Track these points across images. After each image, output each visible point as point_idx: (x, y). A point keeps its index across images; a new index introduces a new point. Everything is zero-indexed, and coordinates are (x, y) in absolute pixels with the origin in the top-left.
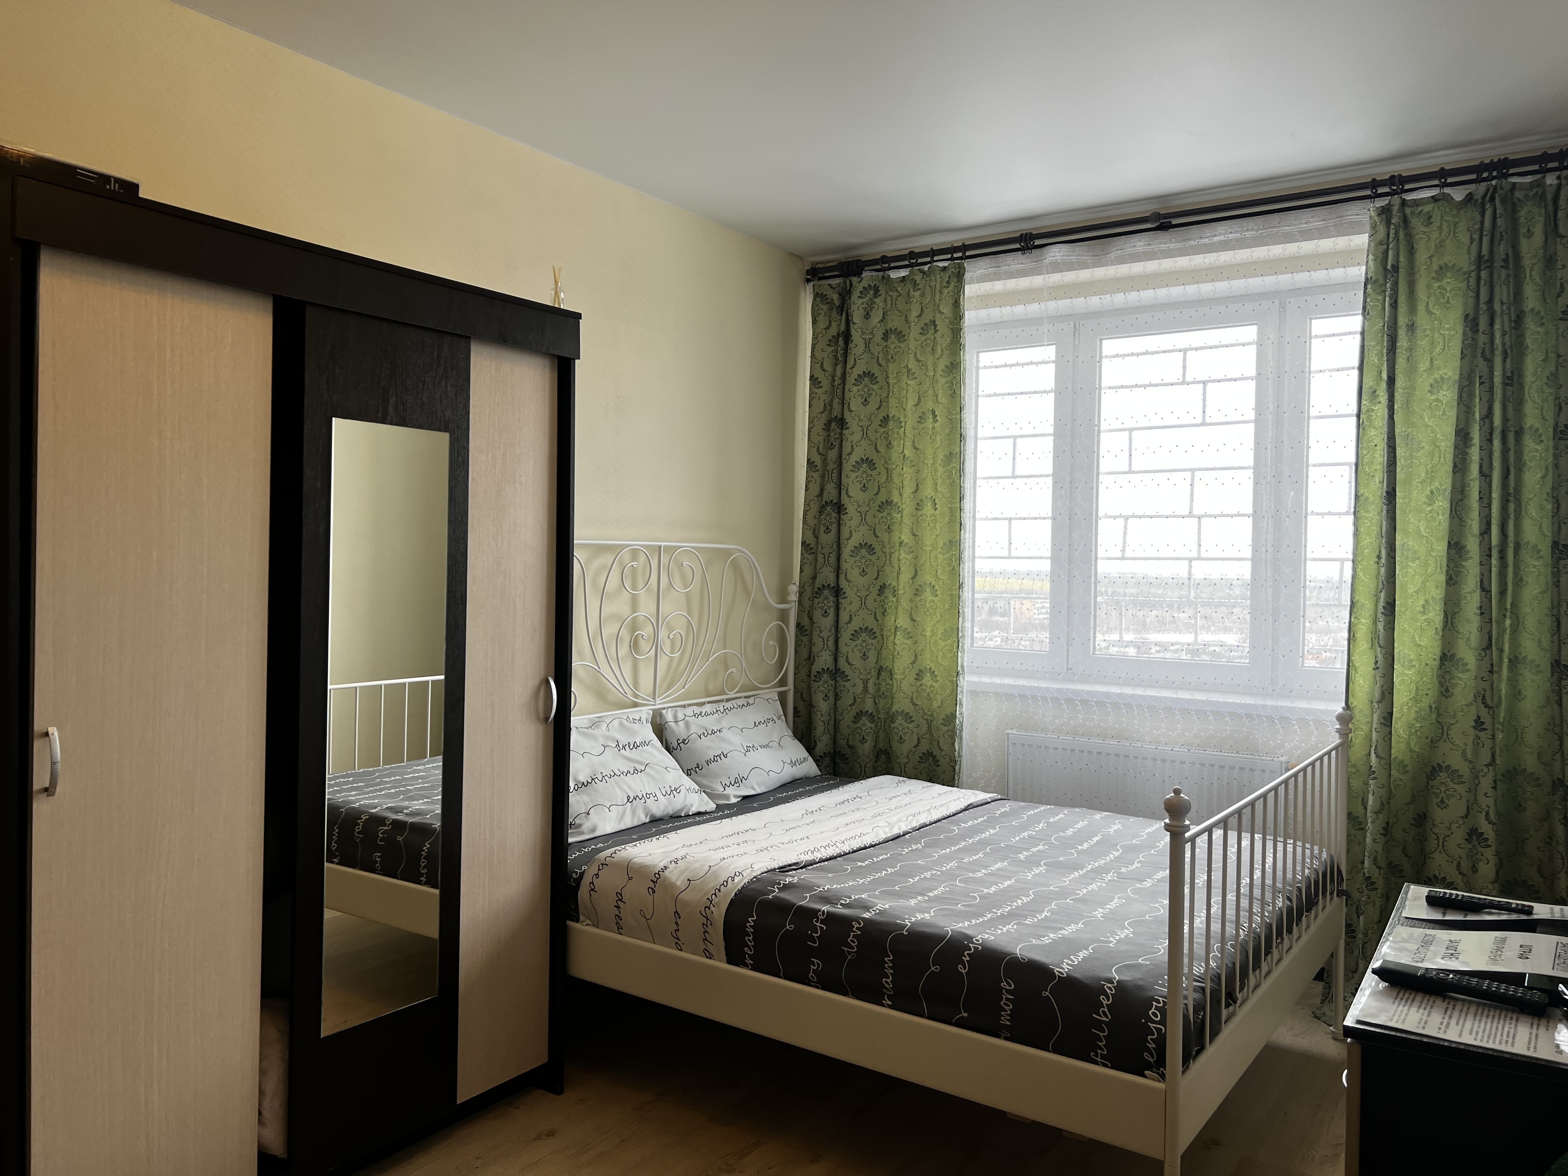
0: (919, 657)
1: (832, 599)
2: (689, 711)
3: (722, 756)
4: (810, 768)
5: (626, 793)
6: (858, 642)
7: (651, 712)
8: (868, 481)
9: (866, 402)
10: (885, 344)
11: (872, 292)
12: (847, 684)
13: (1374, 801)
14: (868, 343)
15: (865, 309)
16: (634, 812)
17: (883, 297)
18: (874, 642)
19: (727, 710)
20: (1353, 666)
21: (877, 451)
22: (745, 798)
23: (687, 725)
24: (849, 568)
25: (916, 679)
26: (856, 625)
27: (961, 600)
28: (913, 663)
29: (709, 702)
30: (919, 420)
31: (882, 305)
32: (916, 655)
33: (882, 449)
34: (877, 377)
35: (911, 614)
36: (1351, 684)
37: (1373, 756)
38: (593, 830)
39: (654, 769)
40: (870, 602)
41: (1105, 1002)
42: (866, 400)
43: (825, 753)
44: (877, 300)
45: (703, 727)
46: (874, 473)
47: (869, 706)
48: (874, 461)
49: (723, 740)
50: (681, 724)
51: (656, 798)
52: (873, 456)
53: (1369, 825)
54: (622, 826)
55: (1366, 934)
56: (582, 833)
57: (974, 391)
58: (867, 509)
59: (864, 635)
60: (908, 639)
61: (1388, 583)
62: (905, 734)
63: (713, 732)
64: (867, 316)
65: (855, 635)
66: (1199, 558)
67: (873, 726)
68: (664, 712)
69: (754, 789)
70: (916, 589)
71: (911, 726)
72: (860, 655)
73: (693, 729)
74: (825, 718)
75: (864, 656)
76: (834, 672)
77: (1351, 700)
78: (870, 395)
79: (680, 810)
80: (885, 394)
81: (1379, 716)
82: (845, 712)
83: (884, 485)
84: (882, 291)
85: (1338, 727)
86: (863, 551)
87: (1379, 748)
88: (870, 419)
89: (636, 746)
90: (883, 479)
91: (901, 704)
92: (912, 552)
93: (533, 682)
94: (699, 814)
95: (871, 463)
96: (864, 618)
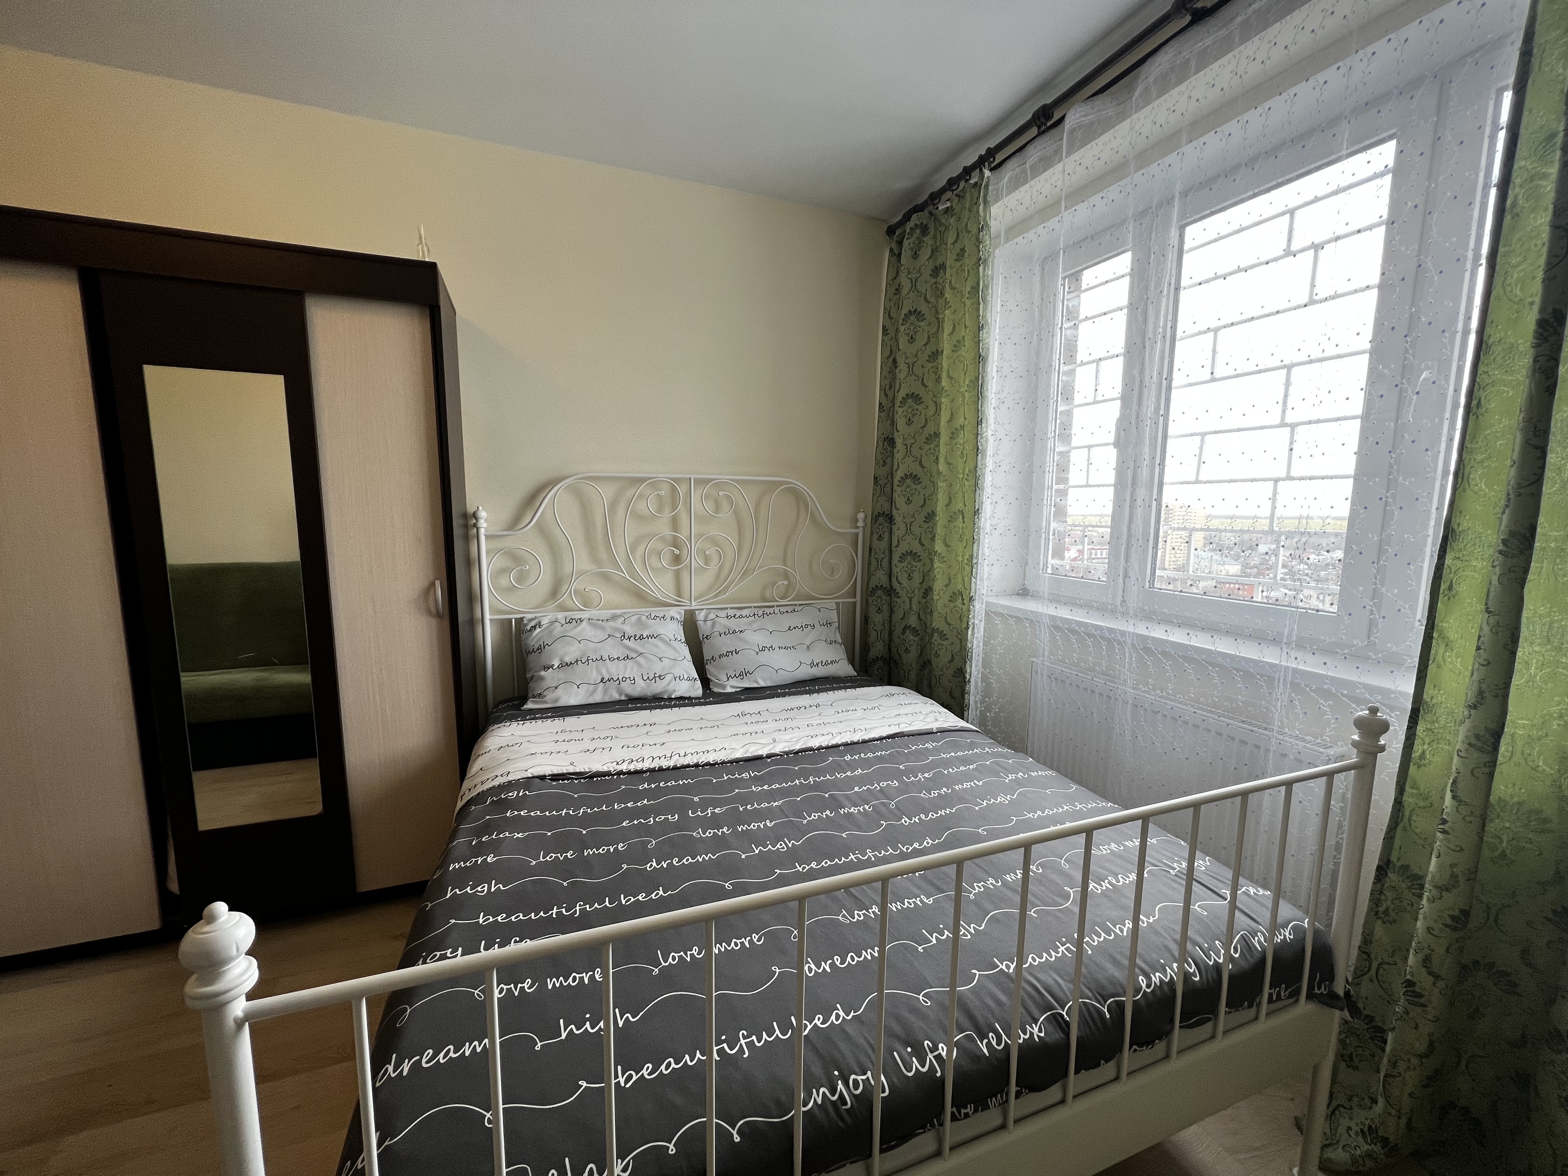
0: (953, 581)
1: (886, 524)
2: (723, 614)
3: (734, 652)
4: (845, 669)
5: (602, 675)
6: (905, 564)
7: (683, 612)
8: (914, 415)
9: (912, 340)
10: (934, 280)
11: (918, 231)
12: (898, 600)
14: (914, 283)
15: (912, 249)
16: (606, 691)
17: (932, 233)
18: (919, 564)
19: (756, 616)
21: (925, 386)
22: (747, 689)
23: (713, 626)
24: (897, 497)
25: (949, 601)
26: (903, 548)
27: (976, 526)
28: (947, 586)
30: (954, 348)
31: (930, 242)
32: (950, 579)
33: (930, 384)
34: (924, 314)
35: (945, 539)
37: (1448, 795)
38: (556, 701)
39: (646, 658)
40: (916, 529)
42: (912, 337)
44: (925, 239)
45: (726, 627)
46: (920, 407)
47: (913, 621)
48: (920, 396)
49: (741, 640)
50: (709, 623)
51: (633, 682)
52: (921, 392)
53: (1424, 902)
54: (591, 701)
58: (913, 441)
59: (909, 558)
60: (942, 563)
61: (1519, 495)
62: (939, 650)
63: (734, 632)
64: (915, 256)
65: (902, 558)
67: (916, 639)
68: (697, 612)
69: (758, 683)
70: (951, 516)
71: (945, 643)
72: (906, 575)
73: (718, 628)
74: (879, 628)
75: (910, 578)
76: (888, 589)
78: (916, 333)
79: (664, 692)
80: (934, 330)
82: (897, 624)
83: (932, 418)
84: (932, 229)
86: (909, 481)
87: (1460, 785)
88: (916, 356)
89: (641, 638)
90: (931, 411)
91: (937, 623)
92: (946, 480)
93: (423, 583)
94: (681, 698)
95: (916, 398)
96: (909, 544)
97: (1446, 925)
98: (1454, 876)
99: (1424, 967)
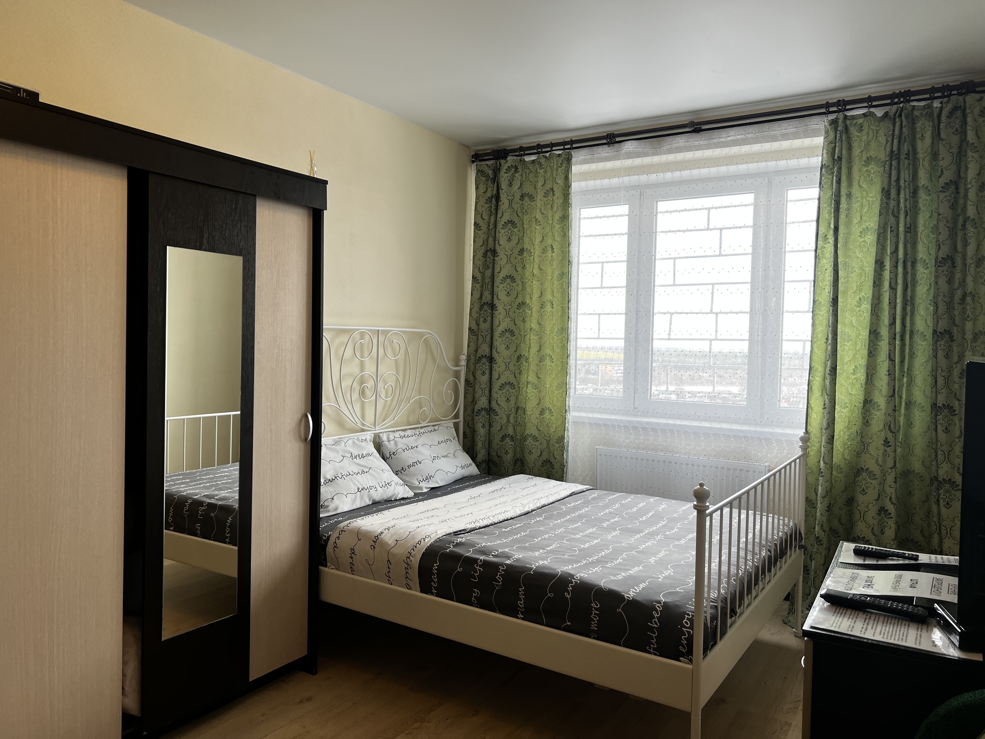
0: (542, 400)
1: (487, 364)
2: (397, 435)
3: (418, 462)
4: (473, 470)
5: (357, 486)
6: (504, 391)
7: (373, 435)
8: (511, 290)
9: (509, 240)
10: (521, 202)
11: (513, 170)
12: (497, 418)
13: (822, 490)
14: (511, 202)
15: (509, 180)
16: (362, 498)
17: (520, 172)
18: (514, 391)
19: (421, 434)
20: (811, 406)
21: (517, 271)
22: (432, 489)
23: (396, 443)
24: (498, 345)
25: (540, 414)
26: (503, 380)
27: (568, 365)
28: (538, 404)
29: (409, 429)
30: (543, 251)
31: (519, 178)
32: (540, 400)
33: (519, 269)
34: (516, 224)
35: (537, 373)
36: (809, 418)
37: (822, 462)
38: (336, 509)
39: (374, 471)
40: (511, 366)
41: (656, 615)
42: (509, 238)
43: (482, 461)
44: (517, 175)
45: (406, 444)
46: (514, 285)
47: (510, 431)
48: (514, 277)
49: (419, 452)
50: (392, 442)
51: (376, 489)
52: (514, 274)
53: (819, 505)
54: (355, 507)
55: (816, 572)
56: (329, 511)
57: (577, 233)
58: (510, 307)
59: (507, 386)
60: (535, 389)
61: (833, 355)
62: (533, 449)
63: (412, 448)
64: (510, 185)
65: (502, 387)
66: (716, 339)
67: (513, 443)
68: (381, 435)
69: (438, 484)
70: (541, 358)
71: (537, 443)
72: (504, 399)
73: (400, 446)
74: (483, 439)
75: (508, 400)
76: (489, 410)
77: (809, 428)
78: (512, 235)
79: (391, 497)
80: (522, 234)
81: (826, 437)
82: (495, 435)
83: (520, 293)
84: (520, 169)
85: (801, 444)
86: (508, 334)
87: (825, 458)
88: (512, 251)
89: (363, 457)
90: (520, 289)
91: (531, 430)
92: (538, 335)
93: (298, 415)
94: (403, 499)
95: (512, 278)
96: (507, 376)
97: (826, 511)
98: (827, 492)
99: (821, 529)
